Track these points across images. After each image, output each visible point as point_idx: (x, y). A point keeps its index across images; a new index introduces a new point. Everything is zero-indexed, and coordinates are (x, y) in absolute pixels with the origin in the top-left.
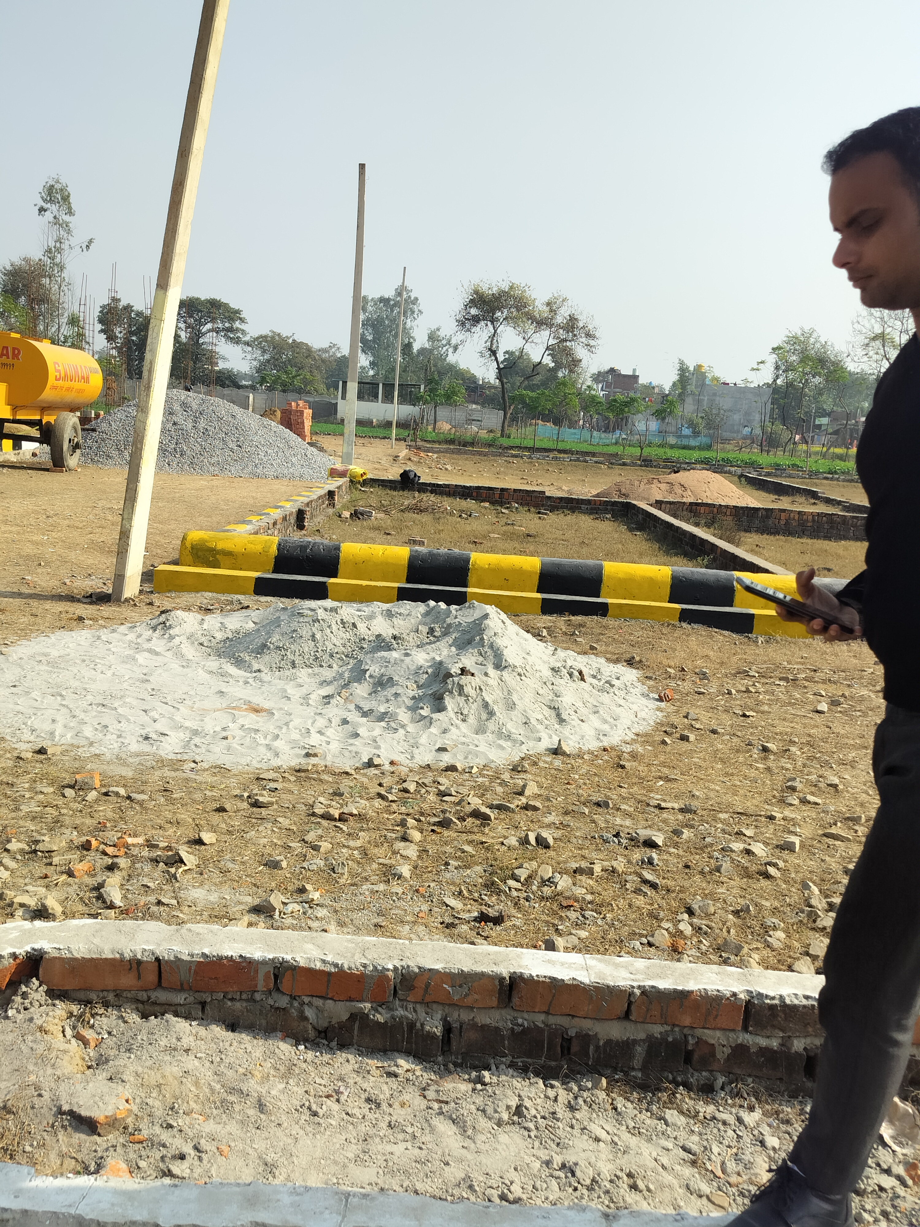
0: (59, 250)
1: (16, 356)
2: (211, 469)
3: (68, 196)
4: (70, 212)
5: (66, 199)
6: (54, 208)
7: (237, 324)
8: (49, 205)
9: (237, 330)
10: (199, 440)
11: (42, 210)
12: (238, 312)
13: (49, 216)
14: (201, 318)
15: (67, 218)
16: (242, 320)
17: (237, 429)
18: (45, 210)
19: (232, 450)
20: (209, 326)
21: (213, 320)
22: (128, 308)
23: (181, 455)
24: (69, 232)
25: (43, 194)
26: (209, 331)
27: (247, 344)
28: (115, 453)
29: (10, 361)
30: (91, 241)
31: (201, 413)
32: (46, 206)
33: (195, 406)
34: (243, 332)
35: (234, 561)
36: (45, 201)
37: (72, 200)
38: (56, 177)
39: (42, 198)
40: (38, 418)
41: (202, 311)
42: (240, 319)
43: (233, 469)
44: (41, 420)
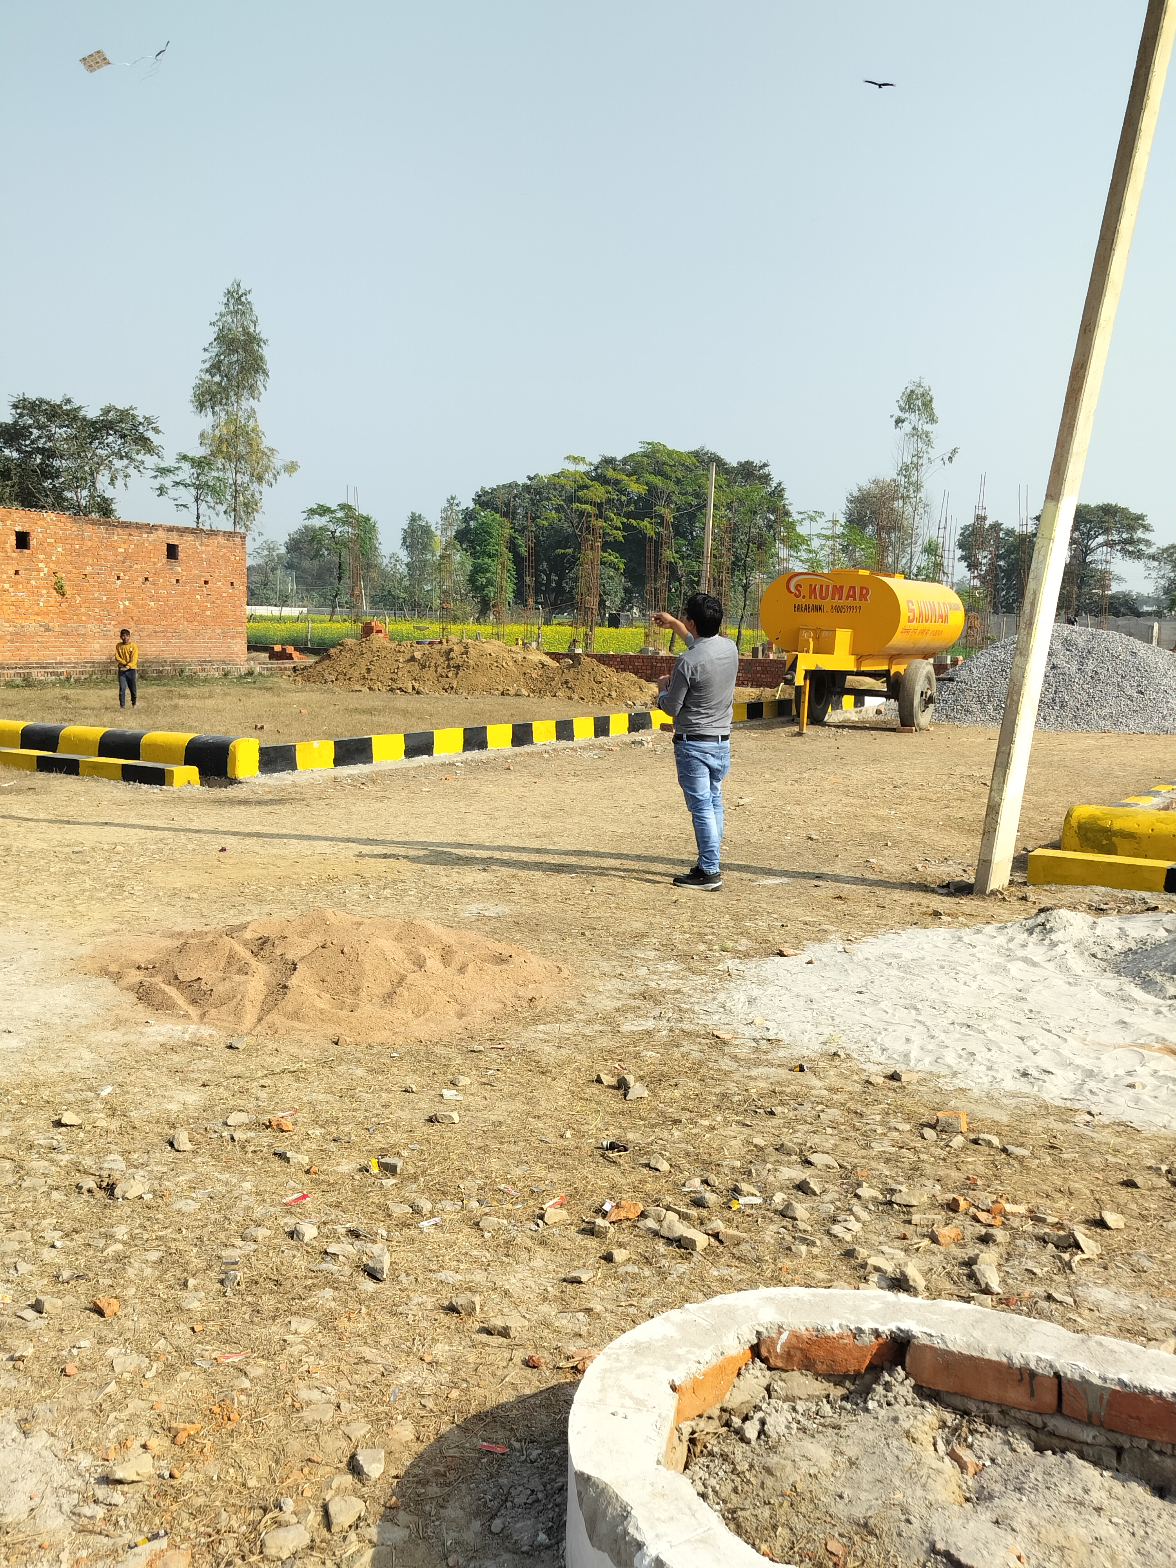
0: (917, 467)
1: (863, 597)
2: (1102, 723)
3: (931, 401)
4: (932, 420)
5: (927, 404)
6: (913, 417)
7: (1139, 534)
8: (907, 415)
9: (1139, 541)
10: (1086, 686)
11: (899, 421)
12: (1141, 517)
13: (907, 427)
14: (1090, 530)
15: (928, 427)
16: (1146, 528)
17: (1138, 670)
18: (903, 421)
19: (1130, 698)
20: (1101, 539)
21: (1107, 531)
22: (996, 527)
23: (1062, 707)
24: (929, 443)
25: (901, 402)
26: (1101, 545)
27: (1153, 557)
28: (975, 707)
29: (857, 603)
30: (954, 451)
31: (1089, 652)
32: (903, 416)
33: (1081, 643)
34: (1148, 543)
35: (1136, 846)
36: (902, 409)
37: (934, 405)
38: (918, 380)
39: (900, 406)
40: (886, 668)
41: (1091, 522)
42: (1144, 526)
43: (1131, 723)
44: (888, 671)
